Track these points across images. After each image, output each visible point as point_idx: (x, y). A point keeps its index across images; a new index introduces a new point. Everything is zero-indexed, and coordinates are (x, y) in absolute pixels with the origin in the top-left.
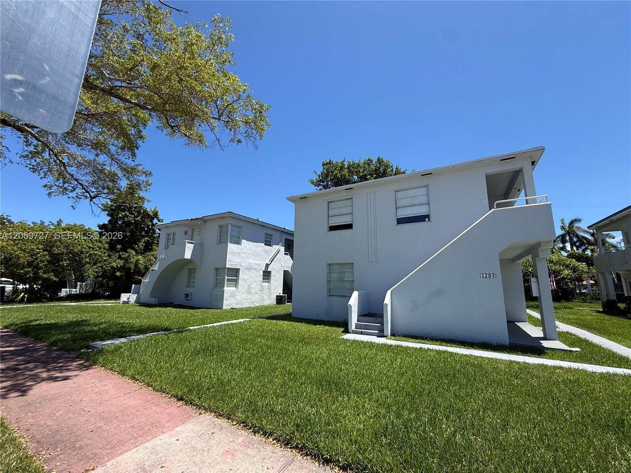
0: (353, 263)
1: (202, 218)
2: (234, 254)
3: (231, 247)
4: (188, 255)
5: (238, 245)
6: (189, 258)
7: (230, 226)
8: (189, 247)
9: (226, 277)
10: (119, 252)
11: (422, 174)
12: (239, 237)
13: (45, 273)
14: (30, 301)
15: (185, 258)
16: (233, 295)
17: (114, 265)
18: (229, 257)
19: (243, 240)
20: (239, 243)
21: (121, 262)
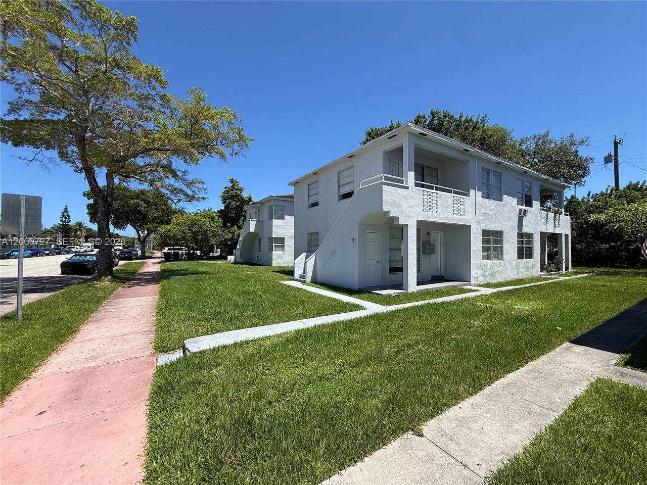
0: (318, 233)
1: (260, 202)
2: (279, 227)
3: (275, 222)
4: (252, 229)
5: (283, 220)
6: (253, 231)
7: (274, 206)
8: (252, 224)
9: (274, 244)
10: (229, 228)
11: (348, 156)
12: (283, 213)
13: (191, 244)
14: (189, 259)
15: (251, 231)
16: (280, 257)
17: (226, 237)
18: (274, 229)
19: (285, 216)
20: (283, 218)
21: (230, 235)
